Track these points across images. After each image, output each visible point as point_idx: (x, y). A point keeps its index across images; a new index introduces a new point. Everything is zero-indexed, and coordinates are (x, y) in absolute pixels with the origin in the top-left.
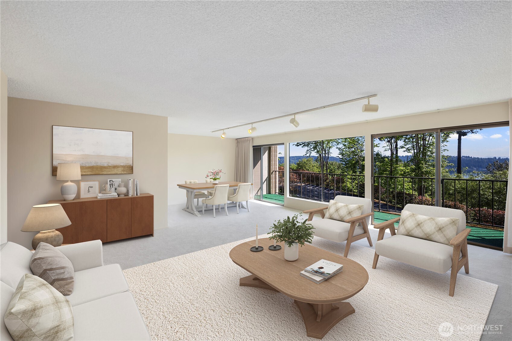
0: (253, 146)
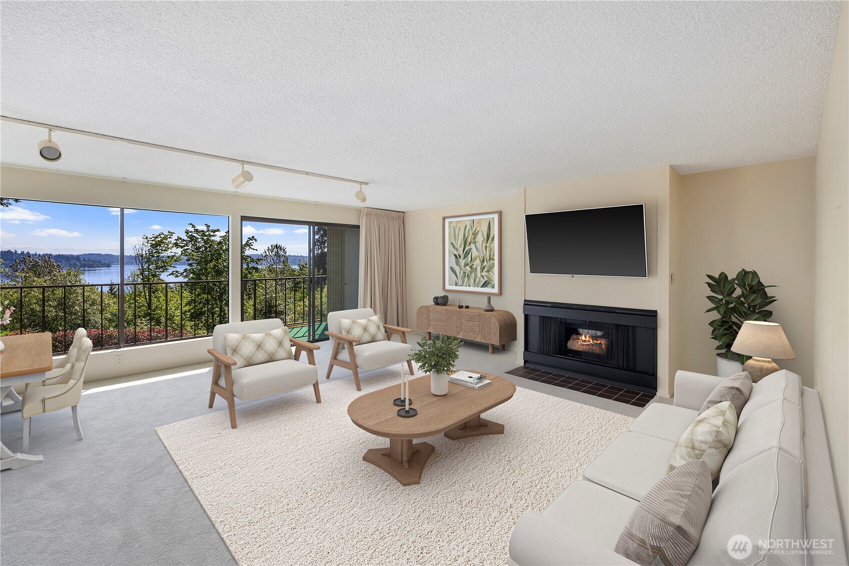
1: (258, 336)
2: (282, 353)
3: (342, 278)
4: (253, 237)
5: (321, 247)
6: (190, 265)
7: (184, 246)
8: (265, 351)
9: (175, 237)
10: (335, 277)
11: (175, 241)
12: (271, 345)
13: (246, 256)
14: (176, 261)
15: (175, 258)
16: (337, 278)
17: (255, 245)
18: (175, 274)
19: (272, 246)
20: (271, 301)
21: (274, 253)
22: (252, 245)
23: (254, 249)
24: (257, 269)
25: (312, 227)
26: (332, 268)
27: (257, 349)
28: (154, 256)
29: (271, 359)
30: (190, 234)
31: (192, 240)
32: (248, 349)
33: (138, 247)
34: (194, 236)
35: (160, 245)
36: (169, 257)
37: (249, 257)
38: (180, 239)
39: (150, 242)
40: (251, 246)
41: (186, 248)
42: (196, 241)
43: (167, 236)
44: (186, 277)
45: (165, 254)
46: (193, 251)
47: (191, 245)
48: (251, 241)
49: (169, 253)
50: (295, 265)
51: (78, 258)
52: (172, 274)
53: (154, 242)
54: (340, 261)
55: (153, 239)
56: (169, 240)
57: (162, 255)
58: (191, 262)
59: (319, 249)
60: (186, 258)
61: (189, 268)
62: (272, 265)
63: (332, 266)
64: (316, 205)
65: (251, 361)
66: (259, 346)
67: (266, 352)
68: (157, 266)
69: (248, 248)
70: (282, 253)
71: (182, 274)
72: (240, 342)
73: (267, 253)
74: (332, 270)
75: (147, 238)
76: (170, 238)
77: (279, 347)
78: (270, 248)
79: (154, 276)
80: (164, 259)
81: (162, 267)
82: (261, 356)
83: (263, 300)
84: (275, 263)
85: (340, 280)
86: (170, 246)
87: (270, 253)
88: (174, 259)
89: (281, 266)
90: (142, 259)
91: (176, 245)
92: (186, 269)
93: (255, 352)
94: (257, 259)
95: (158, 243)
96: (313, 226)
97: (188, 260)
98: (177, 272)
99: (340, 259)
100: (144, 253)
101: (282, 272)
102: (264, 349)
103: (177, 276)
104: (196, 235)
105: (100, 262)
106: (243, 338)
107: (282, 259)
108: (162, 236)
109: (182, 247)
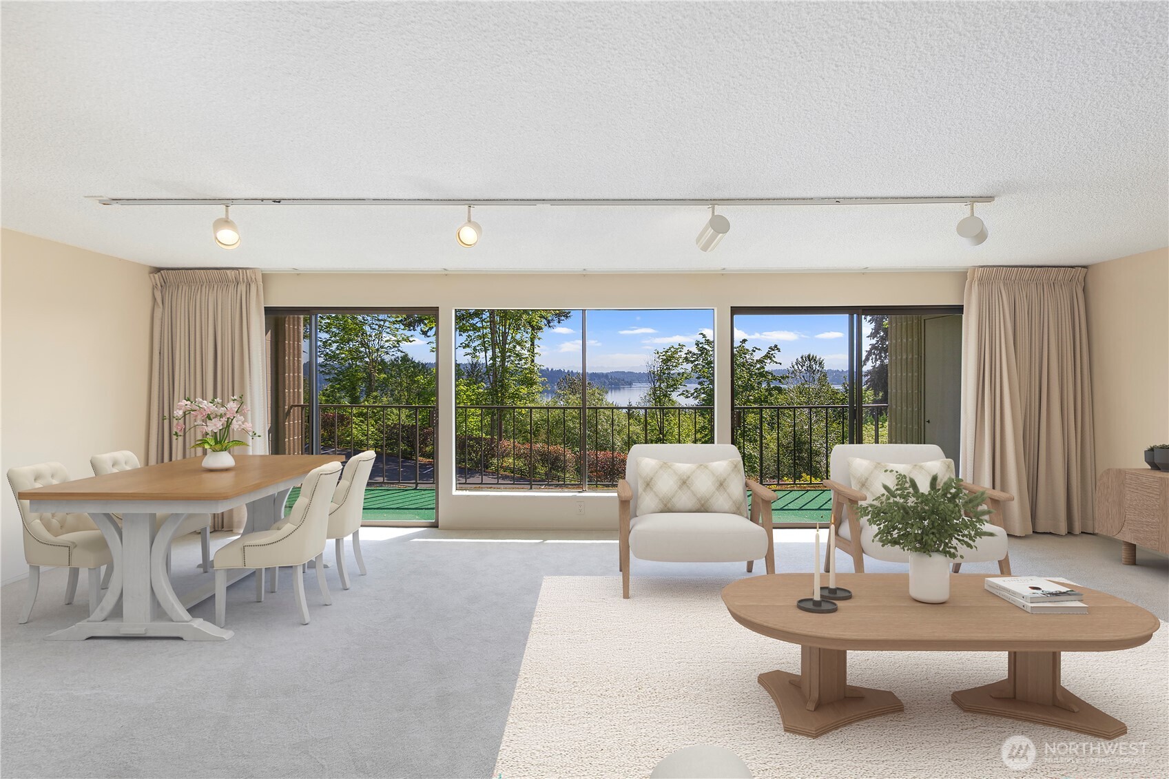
0: (268, 310)
1: (684, 467)
2: (721, 501)
3: (919, 409)
4: (776, 346)
5: (881, 357)
6: (700, 383)
7: (695, 361)
8: (692, 492)
9: (685, 350)
10: (905, 408)
11: (685, 356)
12: (703, 485)
13: (767, 372)
14: (686, 378)
15: (685, 375)
16: (910, 409)
17: (778, 357)
18: (686, 394)
19: (802, 358)
20: (801, 435)
21: (805, 368)
22: (774, 357)
23: (777, 363)
24: (780, 390)
25: (855, 315)
26: (899, 391)
27: (680, 487)
28: (664, 373)
29: (703, 507)
30: (700, 346)
31: (702, 353)
32: (666, 484)
33: (650, 364)
34: (705, 349)
35: (670, 360)
36: (679, 374)
37: (769, 373)
38: (690, 352)
39: (661, 357)
40: (773, 359)
41: (696, 363)
42: (706, 354)
43: (677, 349)
44: (696, 398)
45: (674, 371)
46: (704, 366)
47: (702, 359)
48: (773, 352)
49: (679, 370)
50: (838, 384)
51: (606, 376)
52: (683, 394)
53: (664, 357)
54: (915, 379)
55: (664, 353)
56: (679, 354)
57: (672, 372)
58: (701, 379)
59: (876, 360)
60: (696, 375)
61: (699, 387)
62: (803, 384)
63: (899, 387)
64: (864, 274)
65: (669, 505)
66: (684, 482)
67: (695, 495)
68: (668, 385)
69: (769, 361)
70: (818, 368)
71: (692, 394)
72: (657, 472)
73: (796, 367)
74: (899, 395)
75: (658, 353)
76: (680, 351)
77: (718, 489)
78: (800, 360)
79: (665, 396)
80: (674, 376)
81: (672, 386)
82: (684, 499)
83: (791, 432)
84: (806, 381)
85: (915, 414)
86: (681, 361)
87: (800, 368)
88: (685, 377)
89: (814, 386)
90: (654, 377)
91: (686, 359)
92: (697, 389)
93: (677, 491)
94: (781, 377)
95: (669, 358)
96: (858, 315)
97: (698, 378)
98: (687, 391)
99: (916, 374)
100: (656, 370)
101: (817, 395)
102: (692, 488)
103: (687, 397)
104: (706, 347)
105: (623, 380)
106: (661, 467)
107: (817, 376)
108: (672, 349)
109: (692, 362)
